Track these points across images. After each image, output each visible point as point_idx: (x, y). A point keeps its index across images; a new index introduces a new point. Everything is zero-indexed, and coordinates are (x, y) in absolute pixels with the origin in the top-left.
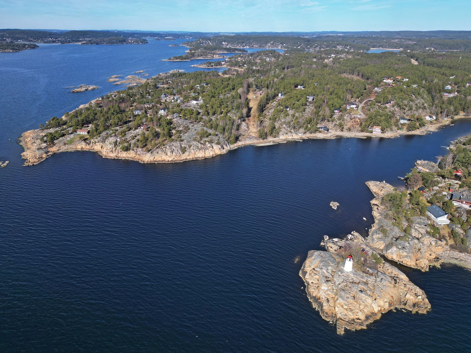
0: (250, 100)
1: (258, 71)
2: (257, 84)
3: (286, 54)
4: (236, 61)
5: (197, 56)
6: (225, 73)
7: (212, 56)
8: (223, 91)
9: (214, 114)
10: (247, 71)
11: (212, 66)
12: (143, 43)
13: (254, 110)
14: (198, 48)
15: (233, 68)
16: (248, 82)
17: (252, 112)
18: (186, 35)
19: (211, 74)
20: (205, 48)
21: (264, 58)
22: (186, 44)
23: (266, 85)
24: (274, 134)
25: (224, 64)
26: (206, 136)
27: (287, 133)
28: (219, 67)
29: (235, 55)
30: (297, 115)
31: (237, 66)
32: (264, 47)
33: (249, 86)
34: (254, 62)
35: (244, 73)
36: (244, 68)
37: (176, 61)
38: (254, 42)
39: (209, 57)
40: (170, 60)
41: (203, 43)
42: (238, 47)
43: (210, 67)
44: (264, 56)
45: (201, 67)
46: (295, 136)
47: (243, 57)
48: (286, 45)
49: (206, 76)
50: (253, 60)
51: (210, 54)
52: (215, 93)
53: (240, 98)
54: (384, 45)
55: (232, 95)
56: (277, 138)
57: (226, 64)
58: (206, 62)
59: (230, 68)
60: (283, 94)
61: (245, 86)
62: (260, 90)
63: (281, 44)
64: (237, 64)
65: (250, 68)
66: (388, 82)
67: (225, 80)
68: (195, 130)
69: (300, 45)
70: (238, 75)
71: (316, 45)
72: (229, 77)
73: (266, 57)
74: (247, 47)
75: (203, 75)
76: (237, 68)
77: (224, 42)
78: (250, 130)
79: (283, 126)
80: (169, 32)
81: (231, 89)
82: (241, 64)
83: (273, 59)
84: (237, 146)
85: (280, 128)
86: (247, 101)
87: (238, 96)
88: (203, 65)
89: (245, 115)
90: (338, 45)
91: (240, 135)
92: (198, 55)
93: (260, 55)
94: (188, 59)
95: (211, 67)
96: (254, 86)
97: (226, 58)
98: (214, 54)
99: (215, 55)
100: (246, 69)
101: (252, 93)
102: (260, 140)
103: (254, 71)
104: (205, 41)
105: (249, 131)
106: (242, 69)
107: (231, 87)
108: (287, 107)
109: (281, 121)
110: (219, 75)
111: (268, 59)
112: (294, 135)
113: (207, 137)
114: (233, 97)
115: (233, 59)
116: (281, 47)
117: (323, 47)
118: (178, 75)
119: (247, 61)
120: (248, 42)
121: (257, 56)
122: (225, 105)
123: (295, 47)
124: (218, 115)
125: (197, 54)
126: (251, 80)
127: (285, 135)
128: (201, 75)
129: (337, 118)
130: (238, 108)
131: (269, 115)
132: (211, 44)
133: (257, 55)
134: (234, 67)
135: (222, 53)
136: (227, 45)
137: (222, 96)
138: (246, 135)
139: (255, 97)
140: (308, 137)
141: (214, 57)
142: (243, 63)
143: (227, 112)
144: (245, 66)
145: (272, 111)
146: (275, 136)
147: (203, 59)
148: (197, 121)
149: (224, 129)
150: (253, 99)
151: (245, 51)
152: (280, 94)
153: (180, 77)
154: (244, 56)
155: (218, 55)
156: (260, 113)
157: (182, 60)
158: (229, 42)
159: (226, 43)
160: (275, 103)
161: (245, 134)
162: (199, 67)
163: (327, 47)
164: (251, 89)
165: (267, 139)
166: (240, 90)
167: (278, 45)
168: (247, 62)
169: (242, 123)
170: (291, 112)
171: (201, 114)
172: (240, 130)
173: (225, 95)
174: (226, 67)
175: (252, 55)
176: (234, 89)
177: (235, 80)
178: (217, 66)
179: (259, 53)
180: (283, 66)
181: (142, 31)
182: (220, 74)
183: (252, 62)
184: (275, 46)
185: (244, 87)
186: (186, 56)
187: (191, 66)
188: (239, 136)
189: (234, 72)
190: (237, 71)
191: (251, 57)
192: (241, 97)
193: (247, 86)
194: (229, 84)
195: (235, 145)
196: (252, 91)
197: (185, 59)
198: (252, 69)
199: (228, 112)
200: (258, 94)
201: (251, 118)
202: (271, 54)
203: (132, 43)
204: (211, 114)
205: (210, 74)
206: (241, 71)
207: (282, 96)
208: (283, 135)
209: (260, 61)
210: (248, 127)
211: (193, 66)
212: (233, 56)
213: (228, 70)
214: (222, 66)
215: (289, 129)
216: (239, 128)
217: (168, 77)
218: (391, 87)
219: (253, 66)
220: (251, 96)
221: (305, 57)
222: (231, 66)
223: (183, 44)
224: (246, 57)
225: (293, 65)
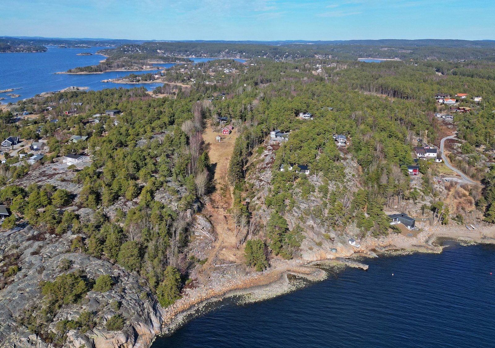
0: (209, 144)
1: (215, 88)
2: (219, 111)
3: (252, 64)
4: (177, 73)
5: (116, 67)
6: (158, 91)
7: (140, 66)
8: (148, 129)
9: (115, 198)
10: (195, 87)
11: (139, 81)
12: (37, 51)
13: (221, 170)
14: (119, 56)
15: (173, 83)
16: (202, 108)
17: (216, 176)
18: (106, 43)
19: (131, 93)
20: (130, 57)
21: (220, 69)
22: (104, 52)
23: (238, 114)
24: (287, 249)
25: (158, 78)
26: (71, 298)
27: (320, 244)
28: (150, 82)
29: (175, 66)
30: (331, 187)
31: (179, 81)
32: (216, 56)
33: (204, 115)
34: (206, 75)
35: (191, 91)
36: (191, 83)
37: (81, 74)
38: (202, 50)
39: (135, 68)
40: (71, 73)
41: (128, 51)
42: (179, 57)
43: (134, 83)
44: (219, 66)
45: (120, 82)
46: (342, 250)
47: (187, 68)
48: (247, 54)
49: (121, 96)
50: (205, 72)
51: (136, 65)
52: (128, 135)
53: (188, 143)
54: (373, 54)
55: (168, 138)
56: (298, 261)
57: (162, 77)
58: (129, 75)
59: (168, 83)
60: (279, 132)
61: (197, 115)
62: (228, 122)
63: (239, 53)
64: (178, 78)
65: (200, 83)
66: (448, 102)
67: (155, 104)
68: (40, 272)
69: (266, 54)
70: (182, 94)
71: (287, 53)
72: (163, 98)
73: (222, 68)
74: (193, 56)
75: (116, 96)
76: (179, 84)
77: (160, 50)
78: (220, 238)
79: (308, 223)
80: (83, 40)
81: (168, 122)
82: (185, 78)
83: (234, 71)
84: (183, 312)
85: (299, 229)
86: (203, 147)
87: (183, 139)
88: (122, 80)
89: (202, 190)
90: (316, 54)
91: (191, 265)
92: (118, 65)
93: (213, 66)
94: (101, 71)
95: (136, 82)
96: (215, 116)
97: (162, 70)
98: (143, 64)
99: (144, 66)
100: (195, 85)
101: (211, 129)
102: (250, 272)
103: (207, 89)
104: (131, 48)
105: (217, 244)
106: (188, 84)
107: (166, 120)
108: (304, 168)
109: (299, 208)
110: (147, 95)
111: (226, 71)
112: (339, 246)
113: (75, 301)
114: (172, 141)
115: (173, 71)
116: (241, 57)
117: (296, 57)
118: (69, 96)
119: (195, 73)
120: (194, 51)
121: (210, 67)
122: (151, 167)
123: (260, 57)
124: (128, 200)
125: (115, 64)
126: (207, 103)
127: (316, 248)
128: (113, 94)
129: (420, 190)
130: (184, 171)
131: (262, 188)
132: (140, 51)
133: (208, 66)
134: (175, 83)
135: (156, 63)
136: (164, 54)
137: (145, 141)
138: (210, 261)
139: (218, 138)
140: (374, 250)
141: (142, 69)
142: (188, 76)
143: (154, 189)
144: (193, 80)
145: (267, 176)
146: (291, 254)
147: (125, 71)
148: (58, 230)
149: (142, 251)
150: (216, 143)
151: (190, 61)
152: (273, 134)
153: (74, 98)
154: (189, 66)
155: (150, 65)
156: (237, 181)
157: (90, 73)
158: (166, 50)
159: (163, 51)
160: (267, 155)
161: (205, 257)
162: (116, 82)
163: (302, 57)
164: (209, 122)
165: (270, 266)
166: (186, 126)
167: (235, 54)
168: (194, 75)
169: (194, 219)
170: (317, 180)
171: (77, 200)
172: (191, 245)
173: (151, 138)
174: (162, 82)
175: (201, 65)
176: (172, 123)
177: (175, 103)
178: (146, 80)
179: (211, 64)
180: (255, 79)
181: (44, 38)
182: (150, 93)
183: (203, 75)
184: (232, 56)
185: (194, 117)
186: (97, 67)
187: (103, 81)
188: (188, 268)
189: (174, 90)
190: (180, 89)
191: (199, 69)
192: (190, 141)
193: (200, 116)
194: (161, 112)
195: (180, 304)
196: (212, 125)
197: (96, 71)
198: (204, 85)
199: (157, 189)
200: (224, 131)
201: (216, 196)
202: (230, 64)
203: (20, 51)
204: (105, 198)
205: (129, 93)
206: (186, 88)
207: (278, 137)
208: (311, 249)
209: (214, 73)
210: (213, 231)
211: (106, 81)
212: (172, 67)
213: (164, 87)
214: (155, 81)
215: (323, 231)
216: (187, 237)
217: (49, 99)
218: (463, 112)
219: (205, 80)
220: (210, 136)
221: (282, 67)
222: (170, 80)
223: (99, 53)
224: (192, 68)
225: (269, 78)
